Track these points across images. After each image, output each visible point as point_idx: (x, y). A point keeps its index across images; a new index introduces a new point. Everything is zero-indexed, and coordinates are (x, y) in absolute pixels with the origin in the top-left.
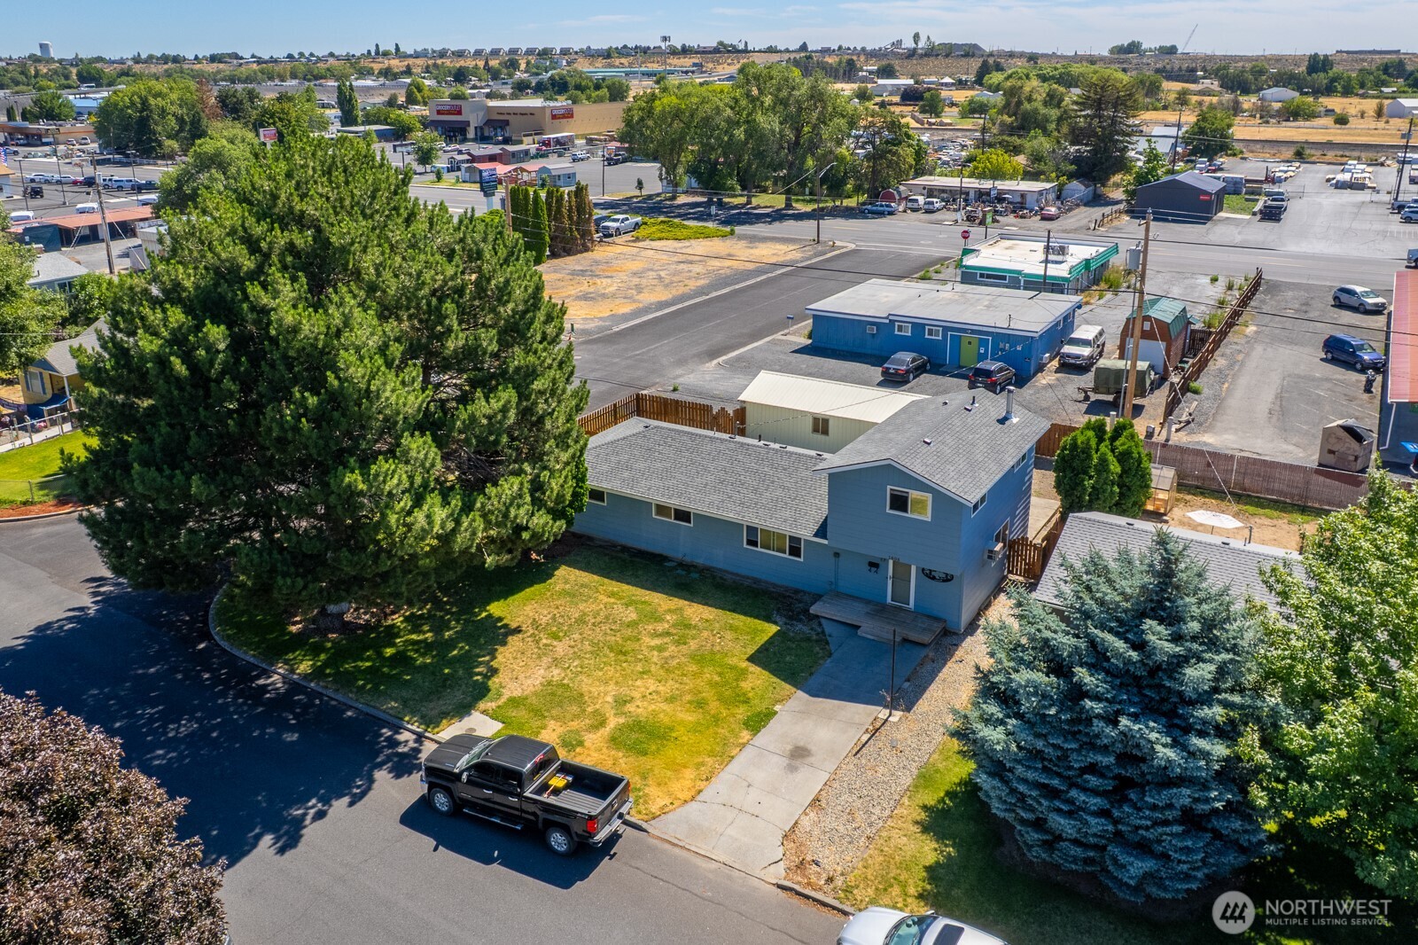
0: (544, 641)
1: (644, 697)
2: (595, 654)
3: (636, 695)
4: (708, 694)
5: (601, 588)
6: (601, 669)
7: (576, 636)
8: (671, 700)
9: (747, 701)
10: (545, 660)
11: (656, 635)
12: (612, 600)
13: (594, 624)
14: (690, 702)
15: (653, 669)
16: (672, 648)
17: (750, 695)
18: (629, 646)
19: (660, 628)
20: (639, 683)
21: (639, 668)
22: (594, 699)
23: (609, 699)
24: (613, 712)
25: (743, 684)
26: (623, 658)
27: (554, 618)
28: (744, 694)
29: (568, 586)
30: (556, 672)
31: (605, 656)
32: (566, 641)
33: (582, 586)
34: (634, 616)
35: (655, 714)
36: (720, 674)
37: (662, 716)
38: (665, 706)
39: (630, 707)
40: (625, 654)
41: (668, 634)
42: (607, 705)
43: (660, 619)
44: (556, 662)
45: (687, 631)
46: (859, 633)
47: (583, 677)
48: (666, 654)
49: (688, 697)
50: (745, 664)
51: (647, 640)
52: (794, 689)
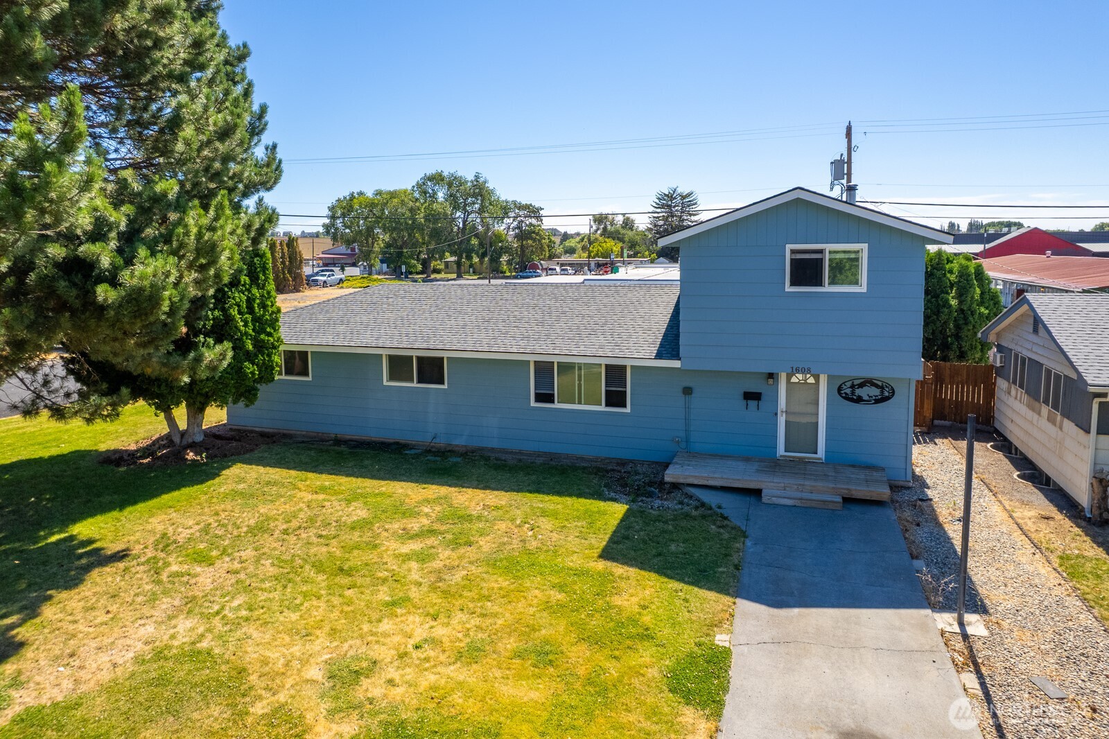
0: (174, 568)
1: (402, 656)
2: (283, 580)
3: (383, 653)
4: (554, 629)
5: (300, 485)
6: (297, 608)
7: (248, 553)
8: (471, 654)
9: (646, 636)
10: (165, 603)
11: (408, 536)
12: (321, 497)
13: (285, 532)
14: (518, 655)
15: (414, 593)
16: (444, 554)
17: (647, 619)
18: (356, 559)
19: (414, 525)
20: (386, 626)
21: (384, 595)
22: (273, 678)
23: (315, 672)
24: (325, 706)
25: (617, 601)
26: (346, 581)
27: (206, 530)
28: (633, 621)
29: (242, 486)
30: (184, 625)
31: (305, 582)
32: (225, 564)
33: (268, 483)
34: (363, 514)
35: (438, 697)
36: (561, 587)
37: (457, 698)
38: (458, 673)
39: (372, 688)
40: (349, 573)
41: (432, 532)
42: (309, 691)
43: (412, 513)
44: (190, 605)
45: (467, 525)
46: (765, 499)
47: (251, 630)
48: (437, 564)
49: (511, 644)
50: (601, 565)
51: (393, 545)
52: (727, 600)
